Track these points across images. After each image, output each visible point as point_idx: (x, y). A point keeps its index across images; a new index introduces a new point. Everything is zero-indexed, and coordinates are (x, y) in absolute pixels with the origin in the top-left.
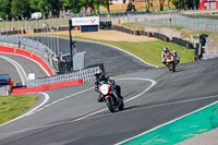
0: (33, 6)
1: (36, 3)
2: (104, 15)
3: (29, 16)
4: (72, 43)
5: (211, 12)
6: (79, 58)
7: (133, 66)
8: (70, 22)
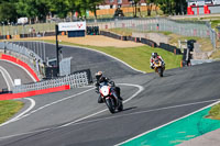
0: (19, 11)
1: (22, 8)
2: (91, 20)
3: (15, 22)
4: (58, 48)
5: (199, 18)
6: (65, 64)
7: (120, 71)
8: (57, 27)
